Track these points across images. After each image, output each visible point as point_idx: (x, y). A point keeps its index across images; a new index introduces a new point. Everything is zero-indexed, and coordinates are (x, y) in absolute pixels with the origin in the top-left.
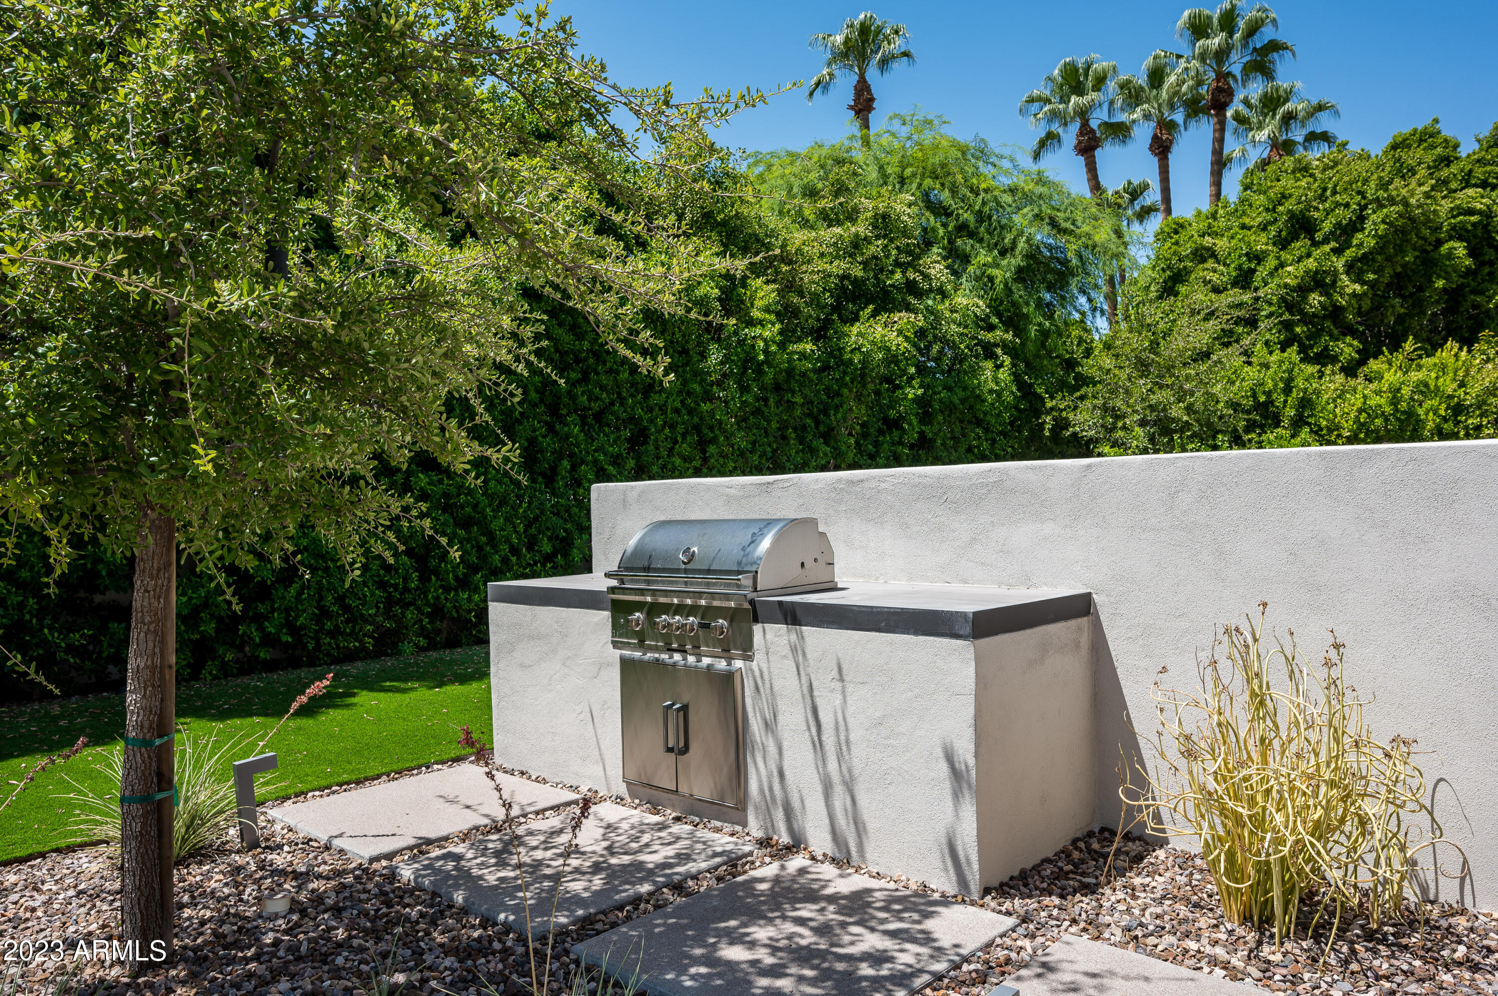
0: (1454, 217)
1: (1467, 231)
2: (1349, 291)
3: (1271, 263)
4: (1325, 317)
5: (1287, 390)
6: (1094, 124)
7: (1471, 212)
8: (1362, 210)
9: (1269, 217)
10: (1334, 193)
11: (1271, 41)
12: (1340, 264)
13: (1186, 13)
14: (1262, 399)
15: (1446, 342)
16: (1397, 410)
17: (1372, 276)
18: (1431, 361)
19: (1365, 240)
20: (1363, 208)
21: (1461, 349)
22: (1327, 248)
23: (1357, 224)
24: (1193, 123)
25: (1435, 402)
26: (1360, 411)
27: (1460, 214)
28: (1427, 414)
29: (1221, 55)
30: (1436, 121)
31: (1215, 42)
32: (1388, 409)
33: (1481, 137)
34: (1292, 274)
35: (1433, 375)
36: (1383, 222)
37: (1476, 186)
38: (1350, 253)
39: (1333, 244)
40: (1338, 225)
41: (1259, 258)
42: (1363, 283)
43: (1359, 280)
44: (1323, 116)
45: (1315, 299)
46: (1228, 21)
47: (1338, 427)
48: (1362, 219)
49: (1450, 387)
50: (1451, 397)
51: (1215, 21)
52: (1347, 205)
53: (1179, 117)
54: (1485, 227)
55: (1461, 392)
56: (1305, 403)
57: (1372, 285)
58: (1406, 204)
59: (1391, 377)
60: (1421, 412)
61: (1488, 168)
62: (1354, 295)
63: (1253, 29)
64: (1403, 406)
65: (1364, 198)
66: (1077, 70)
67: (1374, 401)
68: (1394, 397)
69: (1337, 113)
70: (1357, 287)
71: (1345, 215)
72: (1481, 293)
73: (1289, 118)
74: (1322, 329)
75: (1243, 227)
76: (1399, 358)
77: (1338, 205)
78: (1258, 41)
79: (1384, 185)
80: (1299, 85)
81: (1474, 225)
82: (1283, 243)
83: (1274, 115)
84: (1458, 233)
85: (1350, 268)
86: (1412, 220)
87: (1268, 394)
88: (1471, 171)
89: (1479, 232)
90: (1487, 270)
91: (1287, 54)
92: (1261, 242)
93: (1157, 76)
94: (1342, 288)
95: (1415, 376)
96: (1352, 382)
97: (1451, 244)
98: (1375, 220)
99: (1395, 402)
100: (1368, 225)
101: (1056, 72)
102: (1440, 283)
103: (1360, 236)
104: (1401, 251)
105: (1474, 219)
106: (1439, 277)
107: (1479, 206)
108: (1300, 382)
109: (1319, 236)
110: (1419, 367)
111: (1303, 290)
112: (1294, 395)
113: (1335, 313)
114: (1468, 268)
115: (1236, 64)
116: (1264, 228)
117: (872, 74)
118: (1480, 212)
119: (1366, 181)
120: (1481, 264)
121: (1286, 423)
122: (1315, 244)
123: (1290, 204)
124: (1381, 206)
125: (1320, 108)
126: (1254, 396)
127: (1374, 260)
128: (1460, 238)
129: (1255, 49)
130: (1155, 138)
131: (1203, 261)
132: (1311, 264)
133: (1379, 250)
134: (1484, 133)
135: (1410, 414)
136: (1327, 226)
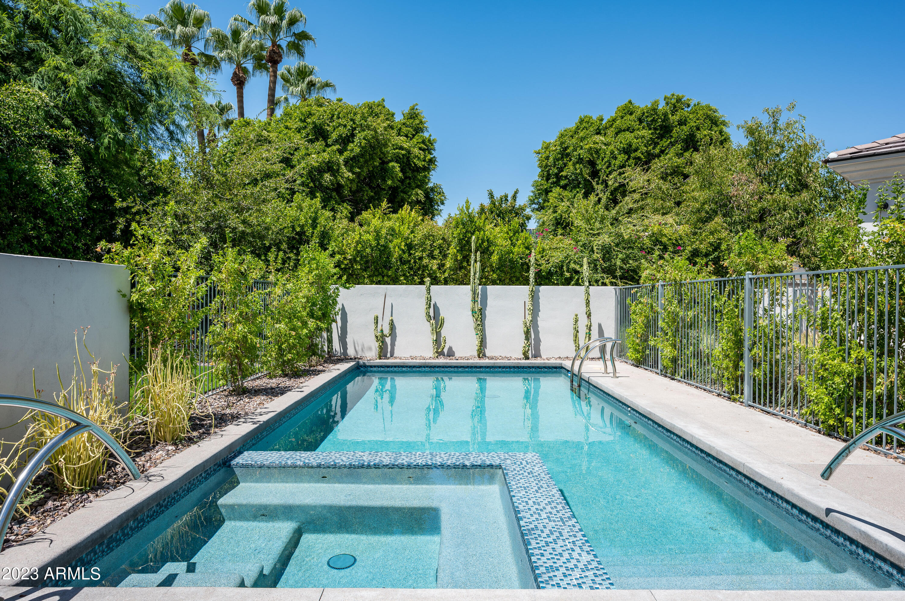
0: (394, 149)
1: (400, 158)
2: (346, 176)
3: (303, 152)
4: (333, 190)
5: (314, 226)
6: (196, 51)
7: (401, 148)
8: (353, 131)
9: (302, 125)
10: (338, 118)
11: (303, 32)
12: (341, 159)
14: (298, 229)
15: (403, 205)
16: (378, 244)
17: (358, 170)
18: (395, 216)
19: (354, 148)
20: (354, 129)
21: (411, 210)
22: (335, 148)
23: (350, 138)
24: (258, 73)
25: (399, 241)
26: (358, 243)
27: (397, 148)
28: (394, 248)
29: (275, 28)
30: (384, 100)
31: (273, 19)
32: (374, 243)
33: (405, 112)
34: (314, 160)
35: (398, 224)
36: (364, 139)
37: (404, 136)
38: (346, 154)
39: (338, 146)
40: (340, 136)
41: (296, 148)
42: (353, 173)
43: (351, 171)
44: (328, 90)
45: (327, 177)
46: (280, 11)
47: (344, 252)
48: (353, 135)
49: (406, 233)
50: (407, 238)
51: (272, 8)
53: (249, 65)
54: (408, 158)
55: (412, 236)
56: (325, 235)
57: (358, 175)
58: (376, 132)
59: (376, 222)
60: (391, 245)
61: (408, 129)
62: (348, 179)
63: (293, 22)
64: (382, 242)
65: (354, 123)
66: (183, 11)
67: (366, 237)
68: (378, 235)
69: (335, 90)
70: (350, 175)
71: (343, 131)
72: (405, 193)
73: (311, 85)
74: (331, 197)
75: (287, 127)
76: (379, 212)
77: (340, 125)
78: (297, 29)
79: (365, 118)
80: (316, 68)
81: (403, 155)
82: (310, 142)
83: (303, 81)
84: (396, 158)
85: (346, 163)
87: (302, 227)
88: (400, 128)
89: (405, 160)
90: (409, 181)
92: (298, 139)
93: (236, 34)
94: (343, 173)
95: (388, 224)
96: (352, 224)
97: (393, 163)
98: (359, 136)
99: (378, 237)
100: (356, 140)
101: (168, 6)
102: (389, 182)
103: (351, 145)
104: (372, 158)
105: (403, 152)
106: (389, 178)
107: (405, 146)
108: (322, 220)
109: (330, 141)
110: (389, 219)
111: (321, 171)
112: (318, 228)
113: (338, 188)
114: (401, 178)
115: (284, 40)
116: (299, 131)
118: (405, 149)
119: (355, 114)
120: (406, 178)
122: (327, 146)
123: (314, 119)
124: (363, 130)
125: (327, 85)
126: (293, 227)
127: (359, 161)
128: (397, 162)
129: (294, 33)
130: (235, 73)
132: (325, 156)
133: (362, 155)
134: (407, 111)
135: (386, 247)
136: (334, 136)
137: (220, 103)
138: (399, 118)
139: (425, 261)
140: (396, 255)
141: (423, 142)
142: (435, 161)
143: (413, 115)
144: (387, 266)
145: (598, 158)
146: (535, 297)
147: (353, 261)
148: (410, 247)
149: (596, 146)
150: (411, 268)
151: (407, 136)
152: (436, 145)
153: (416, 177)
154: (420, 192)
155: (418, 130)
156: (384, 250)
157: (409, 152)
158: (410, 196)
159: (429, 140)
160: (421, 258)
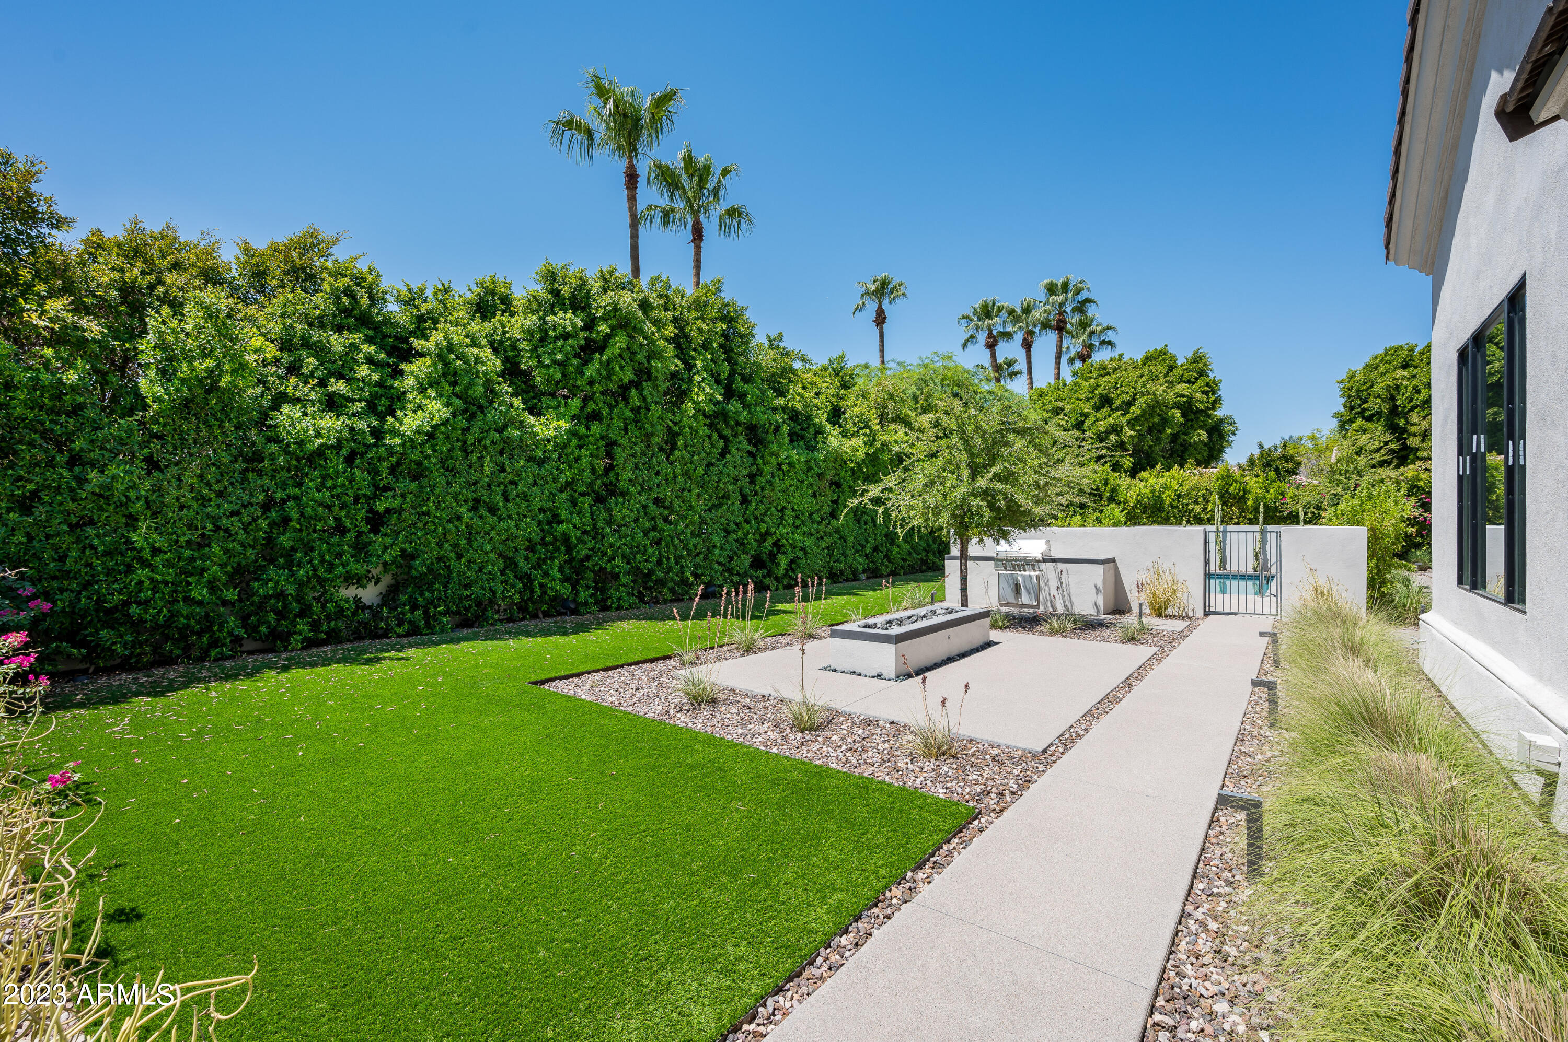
0: (1175, 398)
1: (1181, 405)
2: (1128, 434)
3: (1092, 419)
5: (1106, 484)
6: (994, 332)
7: (1183, 396)
9: (1089, 395)
10: (1121, 386)
11: (1086, 298)
12: (1124, 420)
13: (1045, 282)
15: (1174, 466)
17: (1139, 428)
18: (1167, 474)
19: (1136, 410)
20: (1135, 395)
21: (1180, 469)
22: (1118, 413)
23: (1131, 403)
24: (1043, 334)
25: (1170, 492)
26: (1138, 495)
27: (1178, 396)
28: (1166, 497)
30: (1166, 346)
31: (1061, 298)
32: (1150, 495)
33: (1187, 356)
34: (1102, 426)
35: (1169, 480)
36: (1144, 402)
37: (1185, 382)
38: (1129, 416)
39: (1121, 411)
40: (1123, 402)
41: (1086, 416)
42: (1135, 430)
43: (1133, 429)
44: (1109, 333)
45: (1113, 437)
46: (1065, 287)
47: (1128, 502)
48: (1134, 400)
49: (1176, 487)
50: (1176, 491)
51: (1059, 287)
52: (1127, 393)
53: (1037, 330)
54: (1189, 403)
56: (1114, 490)
57: (1139, 432)
58: (1155, 395)
59: (1152, 480)
60: (1164, 496)
61: (1191, 373)
62: (1131, 436)
63: (1078, 292)
65: (1135, 390)
66: (988, 306)
67: (1144, 491)
68: (1153, 488)
69: (1117, 333)
70: (1132, 433)
71: (1127, 398)
72: (1187, 434)
73: (1092, 333)
75: (1078, 399)
76: (1154, 472)
77: (1123, 392)
78: (1081, 298)
79: (1144, 386)
80: (1097, 316)
81: (1184, 401)
82: (1097, 409)
83: (1084, 332)
84: (1177, 406)
85: (1128, 422)
86: (1157, 402)
88: (1183, 374)
89: (1187, 405)
90: (1190, 423)
91: (1094, 305)
92: (1087, 408)
93: (1027, 310)
94: (1125, 433)
95: (1161, 480)
96: (1134, 481)
97: (1174, 410)
98: (1140, 401)
99: (1153, 492)
100: (1137, 404)
101: (978, 306)
102: (1169, 431)
103: (1133, 408)
104: (1152, 416)
105: (1185, 399)
106: (1168, 428)
107: (1186, 393)
108: (1111, 481)
109: (1114, 406)
110: (1163, 476)
111: (1107, 433)
113: (1122, 444)
114: (1182, 424)
115: (1068, 308)
116: (1088, 400)
117: (886, 304)
118: (1187, 396)
120: (1188, 420)
121: (1105, 499)
122: (1113, 411)
124: (1144, 395)
125: (1108, 328)
127: (1140, 420)
128: (1178, 408)
129: (1078, 301)
130: (1025, 340)
131: (1058, 414)
132: (1111, 420)
133: (1143, 415)
134: (1190, 354)
135: (1159, 497)
136: (1118, 402)
138: (1182, 363)
139: (1191, 506)
140: (1168, 502)
141: (1207, 385)
142: (1220, 400)
143: (1197, 358)
144: (1161, 510)
145: (1398, 394)
146: (1263, 533)
147: (1135, 507)
148: (1179, 496)
150: (1180, 511)
151: (1189, 382)
152: (1221, 386)
153: (1198, 418)
154: (1202, 432)
155: (1202, 373)
156: (1159, 500)
157: (1191, 397)
158: (1191, 438)
159: (1214, 382)
160: (1187, 504)
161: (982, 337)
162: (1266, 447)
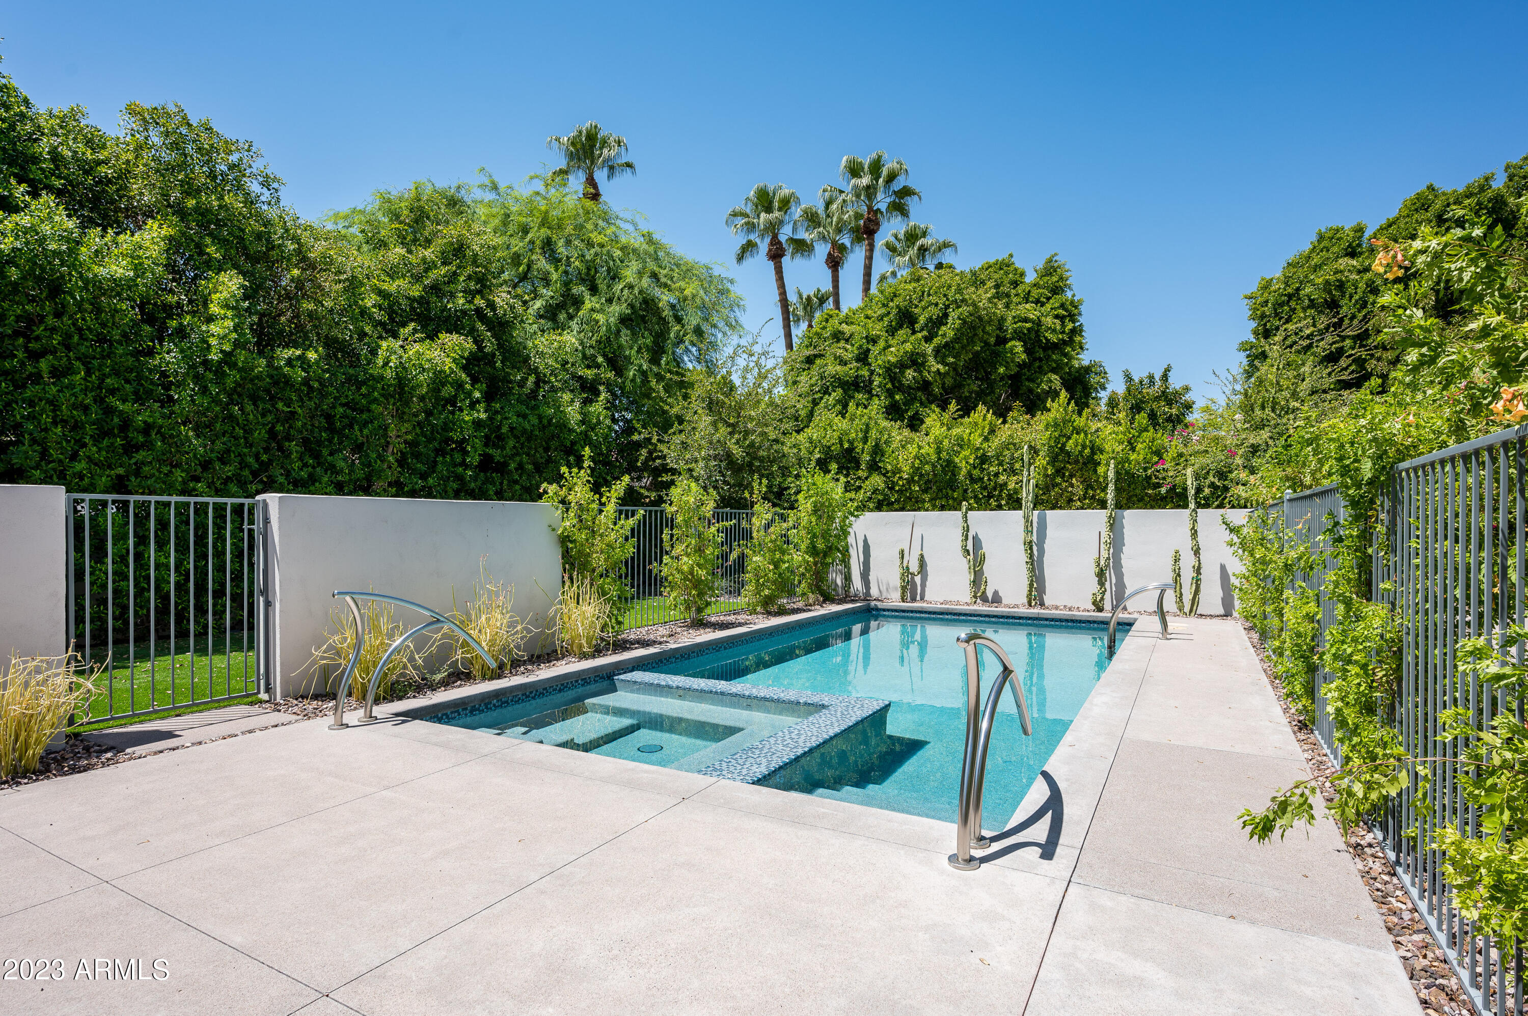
0: (1015, 323)
1: (1025, 334)
2: (933, 369)
3: (882, 344)
4: (918, 389)
5: (865, 440)
6: (783, 238)
7: (1026, 320)
8: (946, 309)
9: (883, 311)
10: (929, 295)
11: (904, 187)
12: (929, 349)
13: (845, 159)
14: (846, 445)
16: (940, 459)
17: (952, 360)
18: (966, 420)
19: (948, 332)
20: (947, 307)
21: (988, 411)
22: (921, 336)
23: (942, 320)
25: (968, 453)
26: (916, 458)
27: (1020, 321)
28: (961, 462)
29: (870, 191)
30: (1011, 256)
31: (865, 181)
32: (934, 457)
33: (1038, 268)
34: (895, 354)
35: (968, 431)
36: (959, 318)
37: (1032, 302)
38: (937, 341)
39: (925, 333)
40: (930, 319)
41: (874, 341)
42: (944, 364)
43: (942, 362)
44: (947, 251)
45: (910, 374)
46: (876, 167)
47: (900, 471)
48: (946, 315)
49: (977, 441)
50: (978, 449)
51: (866, 167)
52: (936, 305)
53: (846, 240)
54: (1036, 332)
55: (985, 445)
56: (877, 450)
57: (953, 366)
58: (975, 306)
59: (939, 431)
60: (957, 460)
61: (1041, 291)
62: (938, 373)
63: (892, 177)
64: (944, 455)
65: (948, 299)
66: (768, 195)
67: (925, 451)
68: (938, 448)
69: (956, 251)
70: (940, 367)
71: (934, 312)
72: (1033, 381)
73: (923, 250)
74: (915, 398)
75: (867, 317)
76: (945, 416)
77: (930, 304)
78: (897, 185)
79: (959, 290)
80: (931, 227)
81: (1028, 329)
82: (892, 331)
83: (914, 247)
84: (1019, 335)
85: (937, 351)
86: (980, 318)
87: (851, 442)
88: (1029, 291)
89: (1033, 336)
90: (1037, 364)
91: (916, 198)
92: (877, 329)
93: (828, 207)
94: (930, 367)
95: (954, 431)
96: (913, 435)
97: (1013, 343)
98: (953, 314)
99: (939, 451)
100: (950, 320)
101: (752, 193)
102: (1002, 370)
103: (943, 328)
104: (971, 341)
105: (1028, 325)
106: (1001, 365)
107: (1032, 316)
108: (873, 433)
109: (916, 327)
110: (958, 424)
111: (902, 366)
112: (869, 443)
113: (925, 386)
114: (1024, 361)
115: (882, 201)
116: (881, 318)
117: (600, 176)
118: (1033, 321)
119: (950, 287)
120: (1033, 360)
121: (863, 466)
122: (914, 332)
123: (897, 301)
124: (958, 307)
125: (946, 245)
126: (841, 443)
127: (954, 348)
128: (1019, 339)
129: (894, 191)
130: (829, 254)
131: (838, 341)
132: (908, 347)
133: (956, 339)
134: (1040, 265)
135: (949, 462)
136: (922, 320)
137: (819, 290)
138: (1030, 277)
139: (1002, 478)
140: (964, 472)
141: (1062, 306)
142: (1081, 331)
143: (1050, 269)
144: (952, 484)
145: (1343, 296)
146: (1114, 525)
147: (910, 481)
148: (984, 459)
149: (1339, 276)
150: (985, 488)
151: (1037, 302)
152: (1082, 308)
153: (1049, 356)
154: (1054, 377)
155: (1056, 290)
156: (950, 466)
157: (1039, 323)
158: (1039, 385)
159: (1072, 303)
160: (997, 475)
161: (764, 246)
162: (1136, 379)
